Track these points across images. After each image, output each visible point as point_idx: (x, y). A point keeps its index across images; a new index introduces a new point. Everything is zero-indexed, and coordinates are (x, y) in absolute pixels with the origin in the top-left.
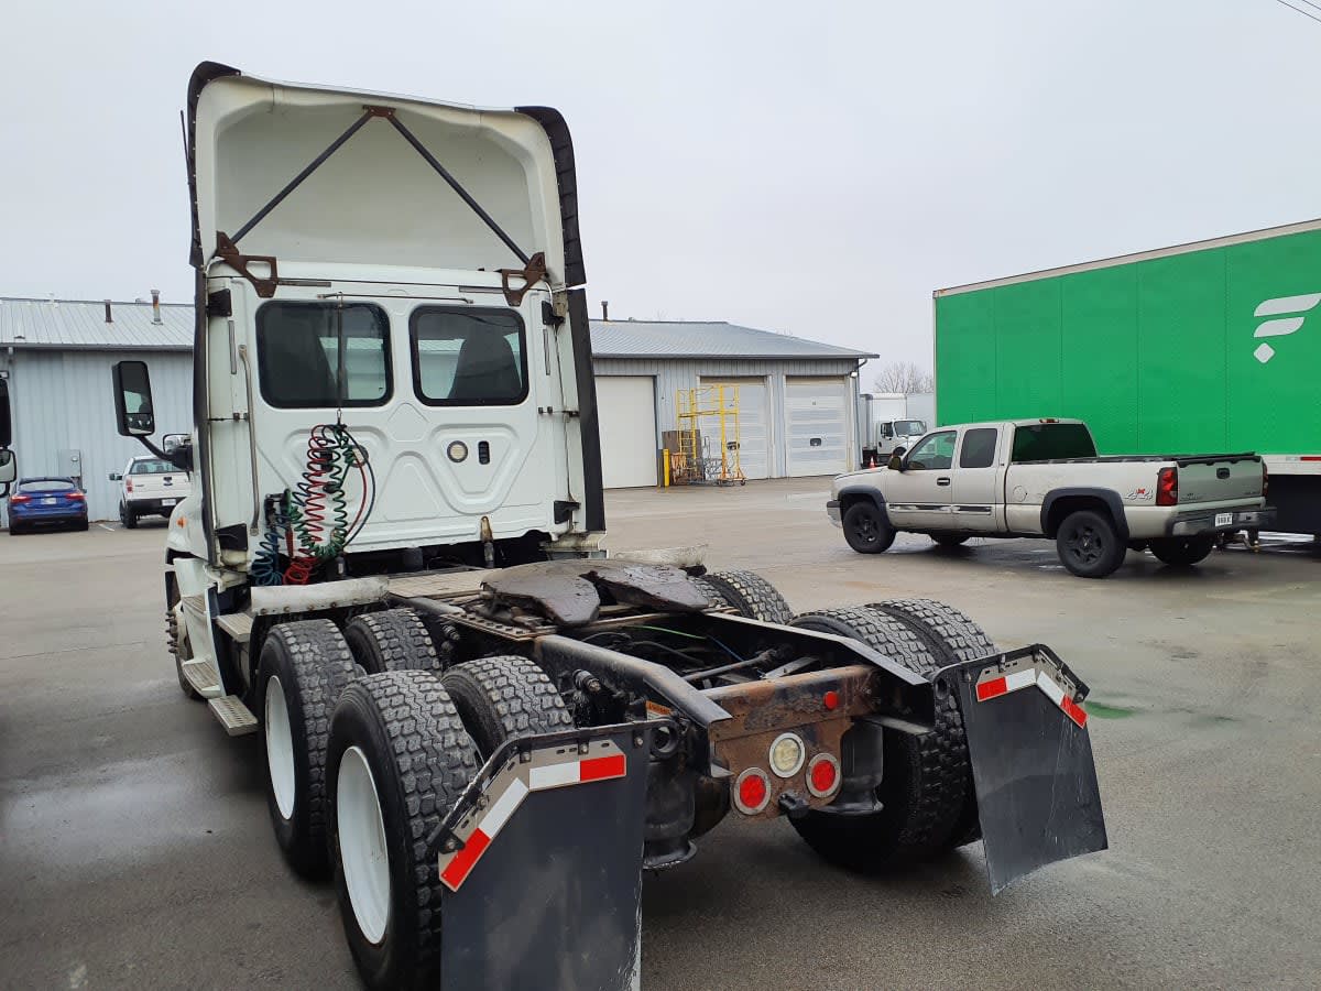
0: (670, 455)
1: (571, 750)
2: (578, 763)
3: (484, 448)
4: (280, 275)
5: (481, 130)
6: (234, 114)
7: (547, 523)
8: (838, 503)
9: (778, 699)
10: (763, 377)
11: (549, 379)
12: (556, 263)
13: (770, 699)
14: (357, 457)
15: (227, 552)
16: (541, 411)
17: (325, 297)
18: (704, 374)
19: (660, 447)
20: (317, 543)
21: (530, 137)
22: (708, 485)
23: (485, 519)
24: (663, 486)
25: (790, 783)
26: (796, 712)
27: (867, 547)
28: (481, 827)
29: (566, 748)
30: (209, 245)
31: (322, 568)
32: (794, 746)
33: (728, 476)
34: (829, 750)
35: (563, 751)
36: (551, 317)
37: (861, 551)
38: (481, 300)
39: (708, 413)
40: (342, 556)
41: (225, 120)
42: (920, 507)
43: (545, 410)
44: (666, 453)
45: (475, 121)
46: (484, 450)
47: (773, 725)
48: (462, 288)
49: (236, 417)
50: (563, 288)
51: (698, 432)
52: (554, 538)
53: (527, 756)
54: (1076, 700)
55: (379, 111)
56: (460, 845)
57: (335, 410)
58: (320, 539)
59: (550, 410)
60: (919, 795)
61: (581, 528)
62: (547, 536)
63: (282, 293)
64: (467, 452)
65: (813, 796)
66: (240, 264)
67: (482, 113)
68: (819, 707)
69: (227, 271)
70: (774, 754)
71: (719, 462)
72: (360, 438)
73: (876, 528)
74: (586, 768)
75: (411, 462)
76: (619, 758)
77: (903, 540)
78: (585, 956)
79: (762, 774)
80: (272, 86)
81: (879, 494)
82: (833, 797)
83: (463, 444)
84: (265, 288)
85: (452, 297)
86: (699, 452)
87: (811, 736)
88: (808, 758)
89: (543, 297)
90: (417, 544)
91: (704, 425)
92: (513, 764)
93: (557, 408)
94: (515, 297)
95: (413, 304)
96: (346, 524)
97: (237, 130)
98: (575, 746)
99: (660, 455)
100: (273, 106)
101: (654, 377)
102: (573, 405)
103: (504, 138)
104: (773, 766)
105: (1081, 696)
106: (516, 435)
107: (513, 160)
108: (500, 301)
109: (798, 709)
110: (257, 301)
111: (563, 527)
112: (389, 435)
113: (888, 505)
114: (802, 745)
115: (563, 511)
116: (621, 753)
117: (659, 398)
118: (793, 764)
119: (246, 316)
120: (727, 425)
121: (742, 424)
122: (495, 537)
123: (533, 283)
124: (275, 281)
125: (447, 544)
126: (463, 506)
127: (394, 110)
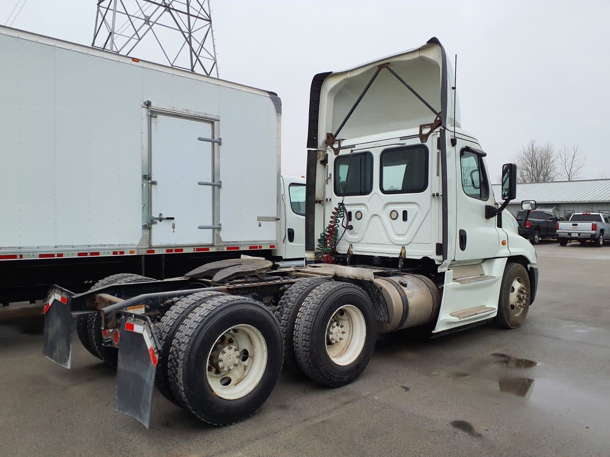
2: (61, 296)
3: (405, 213)
4: (341, 146)
11: (438, 178)
16: (433, 195)
17: (353, 151)
23: (403, 248)
30: (322, 139)
31: (342, 260)
38: (409, 143)
40: (350, 254)
46: (405, 215)
48: (402, 138)
49: (327, 200)
52: (436, 263)
54: (154, 351)
55: (384, 67)
59: (438, 195)
62: (433, 261)
63: (341, 152)
64: (398, 215)
66: (332, 144)
67: (419, 50)
75: (376, 219)
83: (396, 211)
84: (336, 151)
85: (397, 143)
89: (438, 135)
93: (441, 194)
94: (424, 137)
95: (383, 149)
100: (347, 79)
103: (429, 59)
106: (420, 209)
108: (417, 141)
110: (334, 157)
111: (440, 257)
112: (369, 207)
115: (440, 249)
116: (66, 298)
119: (332, 163)
122: (407, 257)
123: (435, 129)
124: (340, 148)
125: (388, 257)
126: (394, 240)
127: (389, 63)
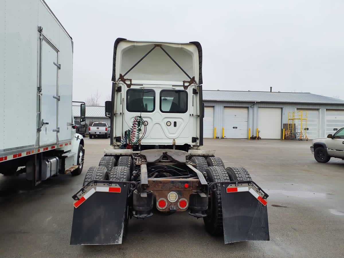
0: (285, 131)
1: (107, 185)
2: (109, 188)
4: (132, 83)
5: (182, 48)
6: (125, 49)
7: (190, 142)
8: (313, 147)
9: (171, 183)
10: (318, 109)
11: (193, 107)
12: (197, 79)
13: (169, 183)
14: (145, 124)
15: (117, 142)
16: (190, 115)
17: (141, 88)
18: (298, 108)
19: (282, 128)
20: (132, 142)
21: (193, 49)
22: (297, 140)
23: (174, 140)
24: (282, 139)
25: (173, 204)
26: (176, 187)
27: (321, 161)
28: (84, 196)
29: (106, 184)
30: (117, 77)
32: (175, 195)
33: (302, 138)
34: (185, 198)
35: (105, 185)
36: (195, 92)
37: (319, 162)
38: (177, 88)
39: (297, 119)
40: (140, 145)
41: (123, 50)
42: (337, 150)
43: (191, 115)
44: (284, 130)
45: (180, 46)
46: (175, 124)
47: (169, 189)
48: (173, 86)
49: (121, 114)
50: (198, 85)
51: (295, 124)
52: (192, 146)
53: (96, 184)
54: (263, 198)
55: (158, 46)
56: (78, 199)
57: (140, 113)
58: (133, 141)
59: (193, 115)
60: (217, 215)
61: (198, 144)
62: (190, 145)
63: (132, 87)
64: (171, 123)
65: (179, 208)
66: (124, 81)
67: (182, 44)
68: (183, 187)
69: (122, 82)
70: (169, 196)
71: (300, 134)
72: (144, 119)
73: (324, 155)
74: (110, 189)
75: (157, 125)
76: (120, 189)
77: (333, 160)
78: (107, 229)
79: (165, 200)
80: (134, 42)
81: (325, 145)
82: (186, 210)
83: (170, 122)
84: (129, 86)
85: (170, 88)
86: (295, 130)
87: (180, 194)
88: (179, 199)
89: (193, 87)
90: (158, 144)
91: (297, 122)
92: (92, 185)
93: (195, 114)
94: (186, 87)
95: (161, 89)
96: (139, 138)
97: (126, 52)
98: (108, 184)
99: (282, 130)
100: (134, 46)
101: (282, 108)
102: (199, 114)
103: (187, 50)
104: (169, 199)
105: (265, 197)
106: (184, 121)
107: (189, 54)
108: (182, 88)
109: (177, 186)
110: (127, 89)
111: (194, 144)
112: (153, 119)
113: (327, 148)
114: (177, 195)
115: (194, 140)
116: (120, 187)
117: (283, 114)
118: (175, 199)
119: (124, 92)
120: (303, 123)
121: (308, 123)
122: (176, 144)
123: (191, 84)
124: (131, 84)
125: (165, 145)
126: (169, 136)
127: (161, 45)
